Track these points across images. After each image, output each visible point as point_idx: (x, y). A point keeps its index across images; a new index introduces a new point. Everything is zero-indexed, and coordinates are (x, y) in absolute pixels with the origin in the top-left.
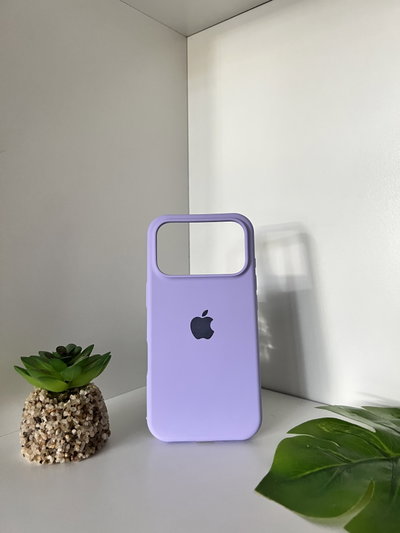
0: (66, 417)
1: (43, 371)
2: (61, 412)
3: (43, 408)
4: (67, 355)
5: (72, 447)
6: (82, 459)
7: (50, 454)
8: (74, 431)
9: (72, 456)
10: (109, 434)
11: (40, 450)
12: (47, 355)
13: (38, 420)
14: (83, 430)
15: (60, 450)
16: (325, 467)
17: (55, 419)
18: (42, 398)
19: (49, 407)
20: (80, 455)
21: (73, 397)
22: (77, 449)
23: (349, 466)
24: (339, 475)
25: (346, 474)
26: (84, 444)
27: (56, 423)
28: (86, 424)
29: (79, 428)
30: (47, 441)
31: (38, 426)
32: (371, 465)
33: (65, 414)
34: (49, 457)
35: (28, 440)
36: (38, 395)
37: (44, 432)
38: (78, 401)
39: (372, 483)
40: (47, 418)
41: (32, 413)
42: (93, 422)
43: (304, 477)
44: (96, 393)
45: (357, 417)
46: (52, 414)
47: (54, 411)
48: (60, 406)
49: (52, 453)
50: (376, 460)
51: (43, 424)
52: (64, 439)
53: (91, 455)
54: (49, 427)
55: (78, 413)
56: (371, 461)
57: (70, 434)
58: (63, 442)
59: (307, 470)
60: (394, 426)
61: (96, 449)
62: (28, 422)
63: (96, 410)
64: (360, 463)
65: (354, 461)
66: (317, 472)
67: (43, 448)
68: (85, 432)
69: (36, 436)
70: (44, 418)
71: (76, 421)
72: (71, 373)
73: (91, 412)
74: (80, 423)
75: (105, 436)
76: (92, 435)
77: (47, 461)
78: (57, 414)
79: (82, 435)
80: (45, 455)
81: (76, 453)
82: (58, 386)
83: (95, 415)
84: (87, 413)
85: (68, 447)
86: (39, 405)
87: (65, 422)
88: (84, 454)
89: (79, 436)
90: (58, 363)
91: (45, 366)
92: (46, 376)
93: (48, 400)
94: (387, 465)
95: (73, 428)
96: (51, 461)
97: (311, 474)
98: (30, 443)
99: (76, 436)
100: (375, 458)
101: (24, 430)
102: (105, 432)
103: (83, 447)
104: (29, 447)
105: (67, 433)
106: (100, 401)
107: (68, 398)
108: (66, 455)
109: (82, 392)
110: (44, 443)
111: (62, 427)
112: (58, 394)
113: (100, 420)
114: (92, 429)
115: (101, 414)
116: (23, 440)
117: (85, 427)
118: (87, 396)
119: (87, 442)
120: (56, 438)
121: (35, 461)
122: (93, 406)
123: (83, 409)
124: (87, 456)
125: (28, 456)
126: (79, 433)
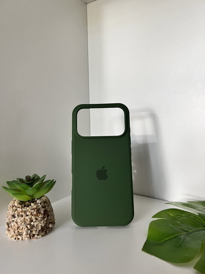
0: (27, 216)
1: (16, 190)
2: (25, 212)
3: (16, 210)
4: (31, 181)
5: (31, 231)
6: (37, 238)
8: (32, 223)
9: (31, 236)
10: (54, 223)
11: (14, 232)
12: (21, 180)
13: (14, 216)
14: (37, 223)
15: (25, 233)
16: (176, 235)
17: (22, 216)
18: (16, 204)
19: (19, 210)
20: (36, 236)
21: (32, 204)
22: (34, 233)
23: (188, 234)
24: (184, 238)
25: (187, 238)
26: (38, 230)
27: (23, 218)
28: (39, 219)
29: (35, 222)
30: (18, 228)
31: (13, 219)
32: (200, 232)
33: (28, 213)
34: (19, 237)
35: (9, 227)
36: (14, 203)
37: (17, 223)
38: (35, 207)
39: (202, 242)
40: (18, 215)
41: (11, 212)
42: (44, 218)
43: (166, 241)
44: (47, 203)
45: (187, 208)
46: (20, 213)
47: (22, 212)
48: (25, 209)
49: (20, 234)
50: (201, 230)
51: (16, 219)
52: (27, 227)
53: (43, 236)
54: (19, 221)
55: (35, 213)
56: (199, 230)
57: (30, 224)
58: (26, 229)
59: (167, 237)
61: (46, 232)
62: (9, 217)
63: (45, 212)
64: (194, 232)
65: (190, 231)
66: (172, 238)
67: (16, 231)
68: (39, 224)
69: (12, 225)
70: (16, 216)
71: (33, 218)
72: (30, 191)
73: (42, 212)
74: (36, 219)
75: (50, 226)
76: (43, 225)
77: (18, 239)
78: (23, 214)
79: (37, 225)
80: (17, 235)
81: (34, 235)
82: (24, 198)
83: (44, 214)
84: (40, 213)
85: (29, 232)
86: (14, 208)
87: (27, 218)
88: (38, 235)
89: (35, 226)
90: (25, 185)
91: (18, 187)
92: (18, 192)
93: (19, 205)
95: (32, 221)
96: (21, 238)
97: (169, 239)
98: (10, 228)
99: (33, 226)
100: (200, 228)
101: (7, 221)
102: (51, 223)
103: (37, 232)
104: (9, 230)
105: (28, 224)
106: (48, 206)
107: (30, 205)
108: (28, 236)
109: (38, 201)
110: (16, 229)
111: (26, 221)
112: (25, 202)
113: (48, 217)
114: (43, 221)
115: (49, 213)
116: (7, 226)
117: (39, 221)
118: (40, 204)
119: (40, 229)
120: (23, 226)
121: (12, 238)
122: (43, 209)
123: (38, 211)
124: (40, 236)
125: (9, 236)
126: (35, 224)
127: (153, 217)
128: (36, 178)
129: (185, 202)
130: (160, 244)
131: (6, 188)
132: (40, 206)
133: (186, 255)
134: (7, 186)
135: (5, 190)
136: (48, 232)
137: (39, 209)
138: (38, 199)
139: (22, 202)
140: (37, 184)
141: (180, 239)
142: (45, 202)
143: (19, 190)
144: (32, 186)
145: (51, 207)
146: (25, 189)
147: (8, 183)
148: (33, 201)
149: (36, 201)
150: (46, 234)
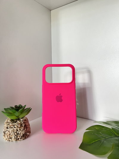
1: (9, 113)
2: (14, 126)
4: (17, 108)
5: (17, 137)
6: (20, 141)
7: (10, 139)
8: (18, 132)
9: (17, 139)
10: (30, 133)
11: (8, 137)
12: (12, 108)
13: (7, 128)
14: (21, 132)
15: (13, 137)
16: (99, 140)
17: (12, 128)
18: (9, 121)
19: (11, 124)
20: (20, 139)
21: (18, 121)
22: (18, 137)
23: (106, 139)
24: (103, 142)
25: (105, 142)
26: (21, 136)
27: (12, 129)
28: (22, 130)
29: (19, 131)
30: (10, 135)
31: (7, 130)
32: (112, 138)
33: (15, 126)
34: (10, 140)
35: (5, 134)
37: (9, 132)
38: (19, 123)
39: (113, 144)
41: (6, 126)
42: (24, 129)
43: (93, 143)
44: (26, 121)
45: (105, 124)
47: (12, 125)
49: (11, 138)
50: (113, 137)
51: (9, 129)
52: (15, 134)
53: (24, 139)
54: (10, 130)
55: (19, 126)
56: (112, 137)
57: (16, 133)
58: (14, 135)
59: (93, 141)
60: (116, 127)
61: (25, 137)
63: (25, 126)
64: (109, 138)
65: (107, 138)
66: (97, 141)
67: (9, 137)
68: (22, 133)
69: (7, 133)
70: (9, 128)
71: (18, 129)
72: (17, 114)
73: (24, 126)
74: (20, 130)
75: (28, 134)
76: (24, 133)
77: (10, 141)
78: (13, 126)
81: (18, 139)
82: (14, 118)
83: (25, 127)
85: (16, 137)
86: (8, 123)
87: (15, 129)
88: (21, 139)
89: (19, 133)
90: (14, 111)
91: (10, 112)
92: (10, 114)
93: (10, 122)
94: (117, 138)
95: (18, 131)
96: (11, 141)
98: (5, 135)
99: (18, 133)
100: (113, 136)
101: (4, 131)
102: (29, 132)
103: (20, 137)
104: (5, 136)
105: (15, 133)
106: (27, 123)
107: (17, 122)
108: (15, 139)
109: (21, 120)
110: (9, 135)
111: (14, 130)
112: (14, 120)
113: (26, 129)
114: (24, 131)
115: (27, 127)
116: (4, 134)
117: (21, 131)
118: (23, 121)
119: (22, 135)
120: (12, 134)
121: (6, 140)
122: (24, 124)
123: (21, 125)
124: (22, 140)
125: (4, 139)
126: (20, 132)
127: (86, 130)
128: (20, 106)
129: (105, 121)
130: (90, 145)
131: (3, 112)
132: (23, 122)
133: (104, 151)
134: (4, 111)
135: (3, 113)
136: (26, 137)
137: (22, 124)
138: (21, 118)
139: (12, 120)
140: (21, 110)
141: (101, 142)
142: (25, 120)
143: (11, 113)
144: (18, 111)
145: (29, 123)
146: (14, 113)
147: (5, 109)
148: (19, 119)
149: (20, 120)
150: (25, 138)
